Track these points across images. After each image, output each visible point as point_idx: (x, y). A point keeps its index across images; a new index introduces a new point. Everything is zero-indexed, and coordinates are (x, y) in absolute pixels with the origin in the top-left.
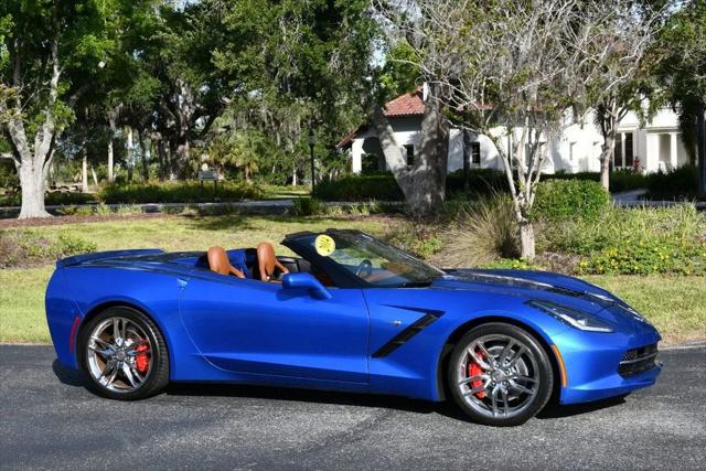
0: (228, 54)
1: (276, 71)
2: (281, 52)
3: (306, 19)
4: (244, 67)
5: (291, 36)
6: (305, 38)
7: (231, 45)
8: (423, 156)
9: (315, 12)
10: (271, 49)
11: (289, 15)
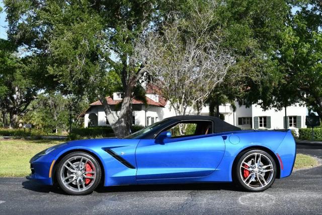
0: (54, 68)
1: (74, 77)
2: (76, 69)
3: (87, 56)
4: (61, 73)
5: (82, 63)
6: (87, 64)
7: (56, 65)
8: (123, 119)
9: (91, 54)
10: (73, 67)
11: (80, 55)
